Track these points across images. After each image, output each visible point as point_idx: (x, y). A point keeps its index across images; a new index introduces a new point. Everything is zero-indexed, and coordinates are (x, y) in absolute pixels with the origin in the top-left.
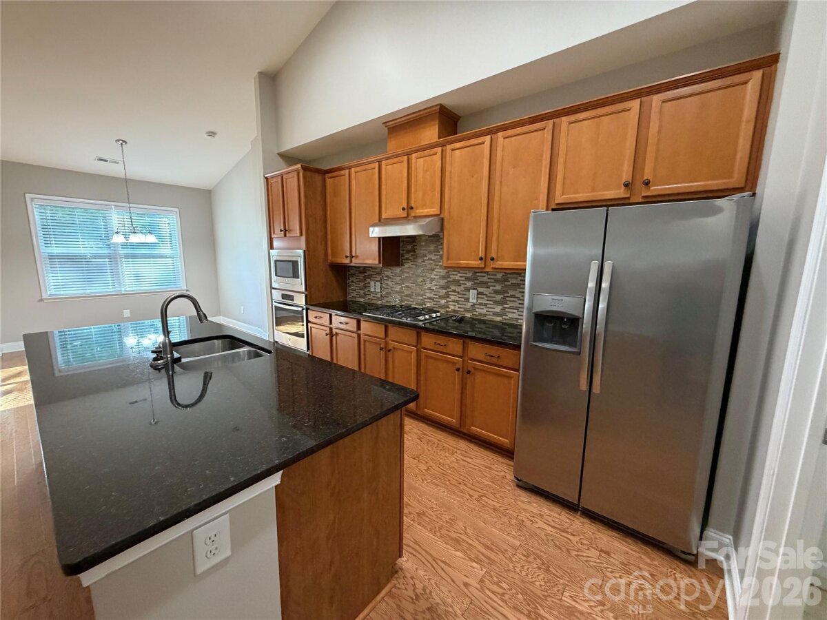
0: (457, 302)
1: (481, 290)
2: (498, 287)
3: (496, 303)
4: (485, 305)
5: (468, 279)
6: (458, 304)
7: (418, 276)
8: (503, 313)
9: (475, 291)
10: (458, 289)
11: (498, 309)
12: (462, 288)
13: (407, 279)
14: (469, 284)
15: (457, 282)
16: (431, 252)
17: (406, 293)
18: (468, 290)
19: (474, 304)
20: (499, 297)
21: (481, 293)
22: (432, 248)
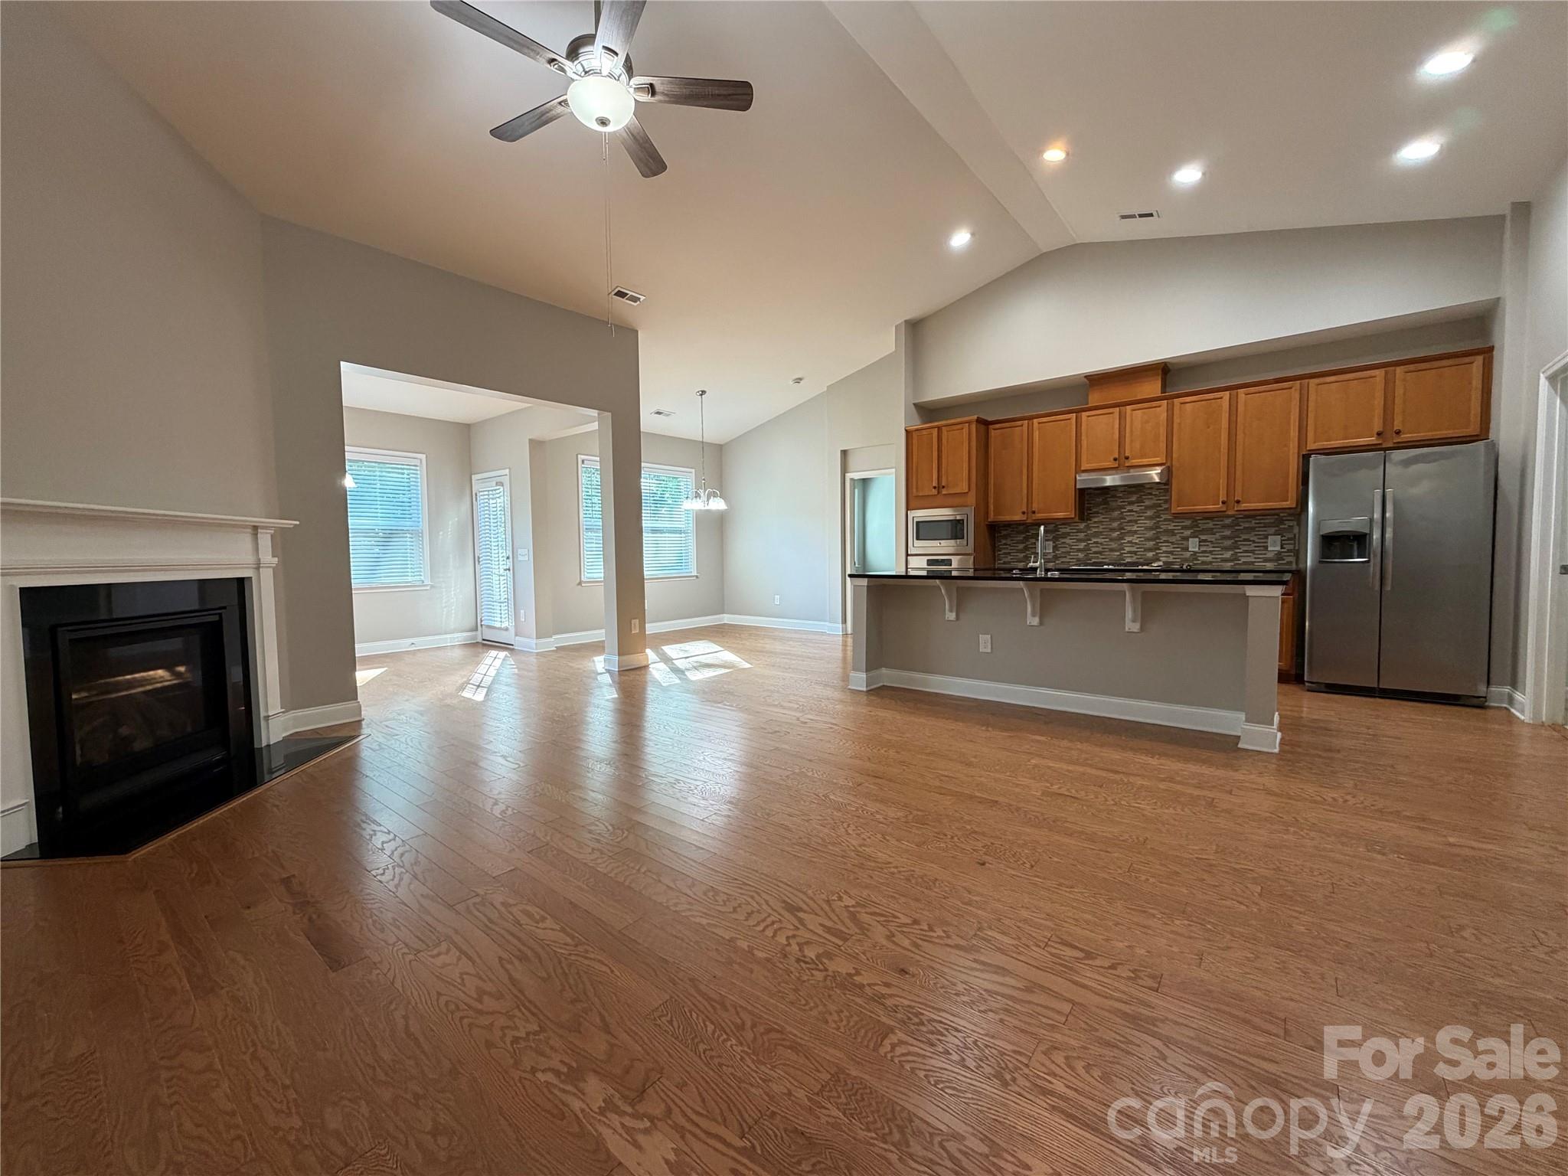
0: (1171, 553)
1: (1203, 537)
2: (1227, 533)
3: (1226, 549)
4: (1211, 552)
5: (1185, 528)
6: (1173, 554)
7: (1113, 530)
8: (1235, 558)
9: (1197, 539)
10: (1173, 539)
11: (1228, 555)
12: (1178, 537)
13: (1096, 534)
14: (1188, 533)
15: (1172, 533)
16: (1131, 503)
17: (1094, 550)
18: (1186, 539)
19: (1195, 553)
20: (1228, 543)
21: (1205, 541)
22: (1134, 498)
